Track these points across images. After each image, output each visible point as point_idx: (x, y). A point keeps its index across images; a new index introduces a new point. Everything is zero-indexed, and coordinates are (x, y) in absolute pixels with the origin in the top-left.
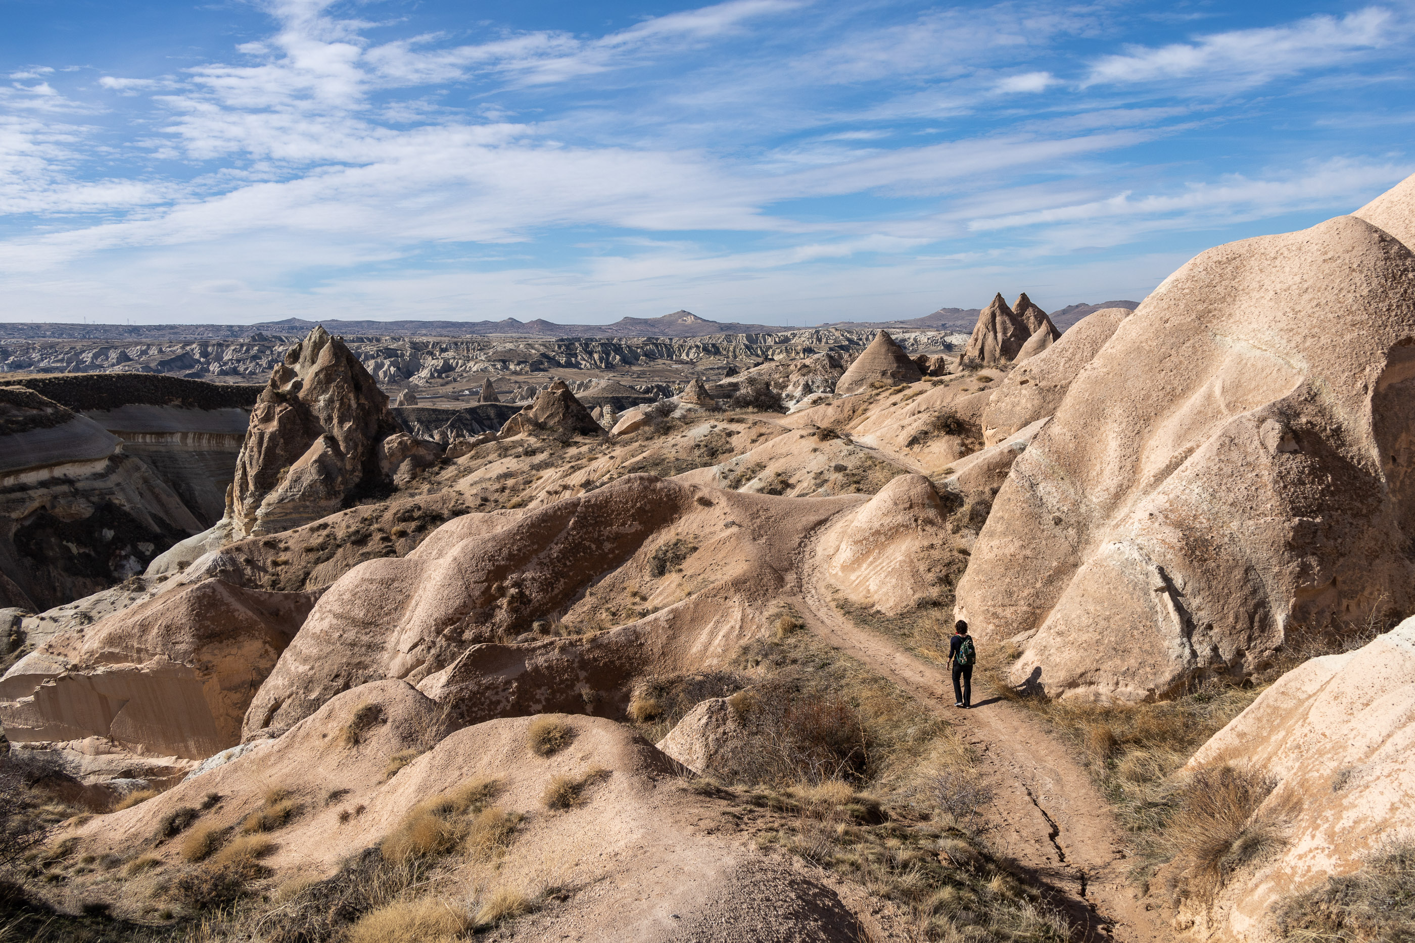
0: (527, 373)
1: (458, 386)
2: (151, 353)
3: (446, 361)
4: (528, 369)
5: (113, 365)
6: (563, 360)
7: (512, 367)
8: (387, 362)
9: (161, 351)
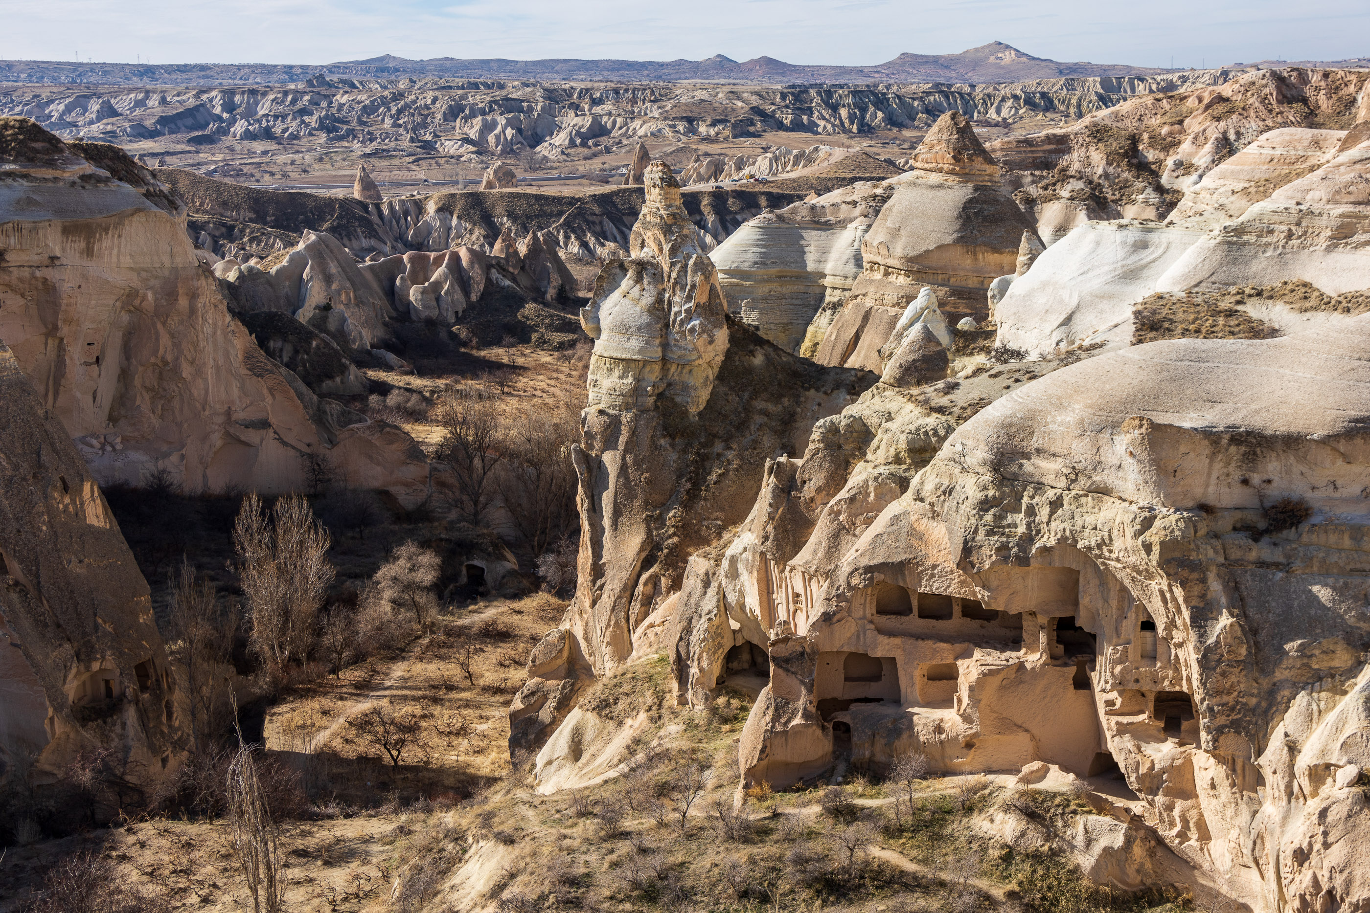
0: (726, 139)
1: (610, 160)
2: (150, 103)
3: (596, 119)
4: (727, 132)
5: (91, 122)
6: (787, 119)
7: (703, 129)
8: (502, 120)
9: (163, 101)
